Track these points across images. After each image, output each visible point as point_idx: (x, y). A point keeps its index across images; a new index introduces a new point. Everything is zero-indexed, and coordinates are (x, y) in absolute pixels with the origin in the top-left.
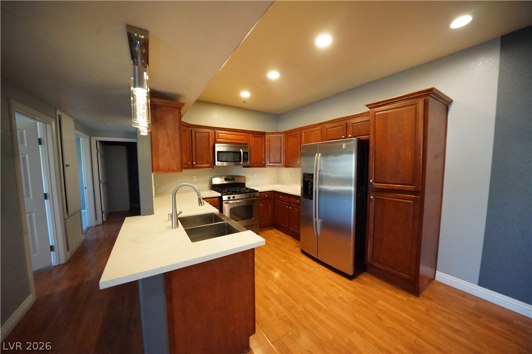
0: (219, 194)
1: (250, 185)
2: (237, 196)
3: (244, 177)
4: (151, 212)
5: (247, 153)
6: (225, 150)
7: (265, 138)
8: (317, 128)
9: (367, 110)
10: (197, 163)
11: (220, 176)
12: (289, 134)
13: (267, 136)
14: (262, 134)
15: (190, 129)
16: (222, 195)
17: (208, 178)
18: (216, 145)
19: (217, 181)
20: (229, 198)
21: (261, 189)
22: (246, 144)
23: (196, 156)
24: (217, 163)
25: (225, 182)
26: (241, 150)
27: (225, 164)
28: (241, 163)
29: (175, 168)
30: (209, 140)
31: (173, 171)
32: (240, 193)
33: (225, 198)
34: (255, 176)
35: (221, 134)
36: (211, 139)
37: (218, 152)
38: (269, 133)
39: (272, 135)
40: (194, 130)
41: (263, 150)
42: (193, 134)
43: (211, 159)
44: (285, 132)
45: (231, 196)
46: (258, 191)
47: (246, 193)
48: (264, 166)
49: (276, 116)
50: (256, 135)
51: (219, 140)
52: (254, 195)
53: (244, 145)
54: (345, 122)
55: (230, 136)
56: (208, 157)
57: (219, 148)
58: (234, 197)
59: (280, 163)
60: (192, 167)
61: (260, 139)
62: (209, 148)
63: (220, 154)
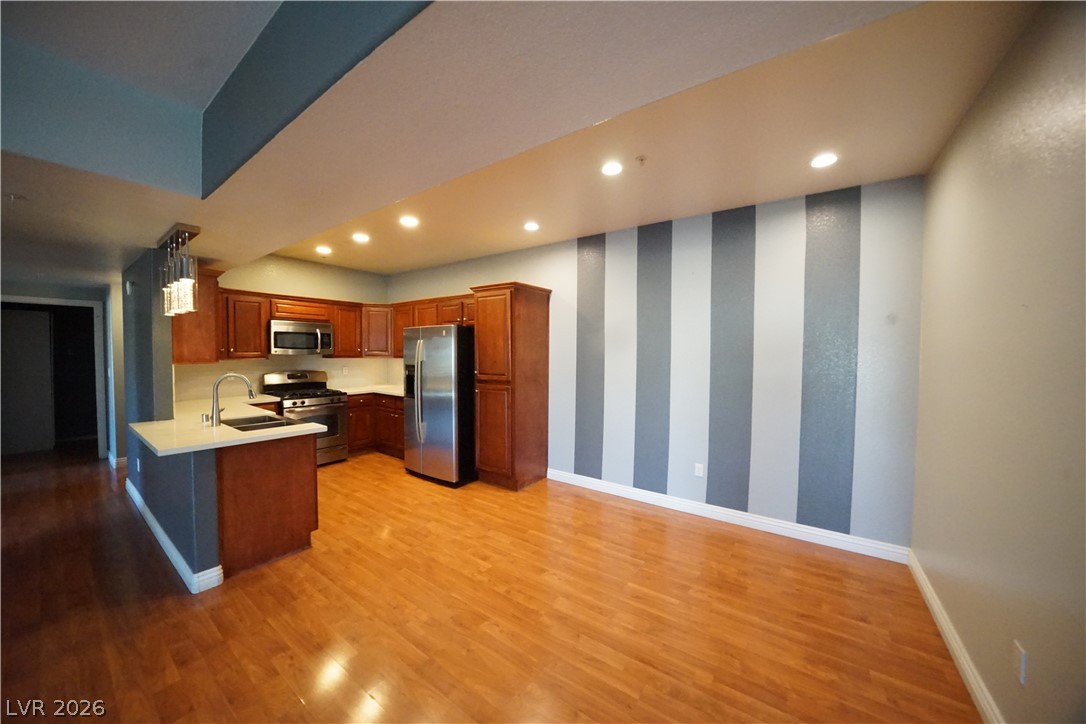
0: (278, 399)
1: (333, 384)
2: (307, 402)
3: (324, 373)
4: (170, 417)
5: (329, 335)
6: (290, 331)
7: (361, 311)
8: (431, 305)
9: (471, 292)
10: (235, 350)
11: (280, 372)
12: (400, 309)
13: (364, 309)
14: (356, 307)
15: (225, 295)
16: (283, 399)
17: (257, 374)
18: (273, 322)
19: (273, 379)
20: (295, 404)
21: (350, 391)
22: (327, 321)
23: (235, 339)
24: (274, 350)
25: (290, 381)
26: (318, 331)
27: (290, 352)
28: (318, 351)
29: (207, 357)
30: (260, 314)
31: (205, 361)
32: (315, 396)
33: (287, 403)
34: (346, 371)
35: (283, 305)
36: (263, 312)
37: (276, 333)
38: (367, 305)
39: (373, 309)
40: (232, 298)
41: (358, 330)
42: (231, 305)
43: (263, 344)
44: (392, 305)
45: (299, 402)
46: (345, 394)
47: (326, 396)
48: (359, 355)
49: (385, 278)
50: (344, 307)
51: (278, 314)
52: (339, 399)
53: (323, 323)
54: (460, 301)
55: (299, 308)
56: (258, 341)
57: (277, 326)
58: (303, 403)
59: (387, 350)
60: (228, 356)
61: (352, 315)
62: (260, 325)
63: (279, 336)
